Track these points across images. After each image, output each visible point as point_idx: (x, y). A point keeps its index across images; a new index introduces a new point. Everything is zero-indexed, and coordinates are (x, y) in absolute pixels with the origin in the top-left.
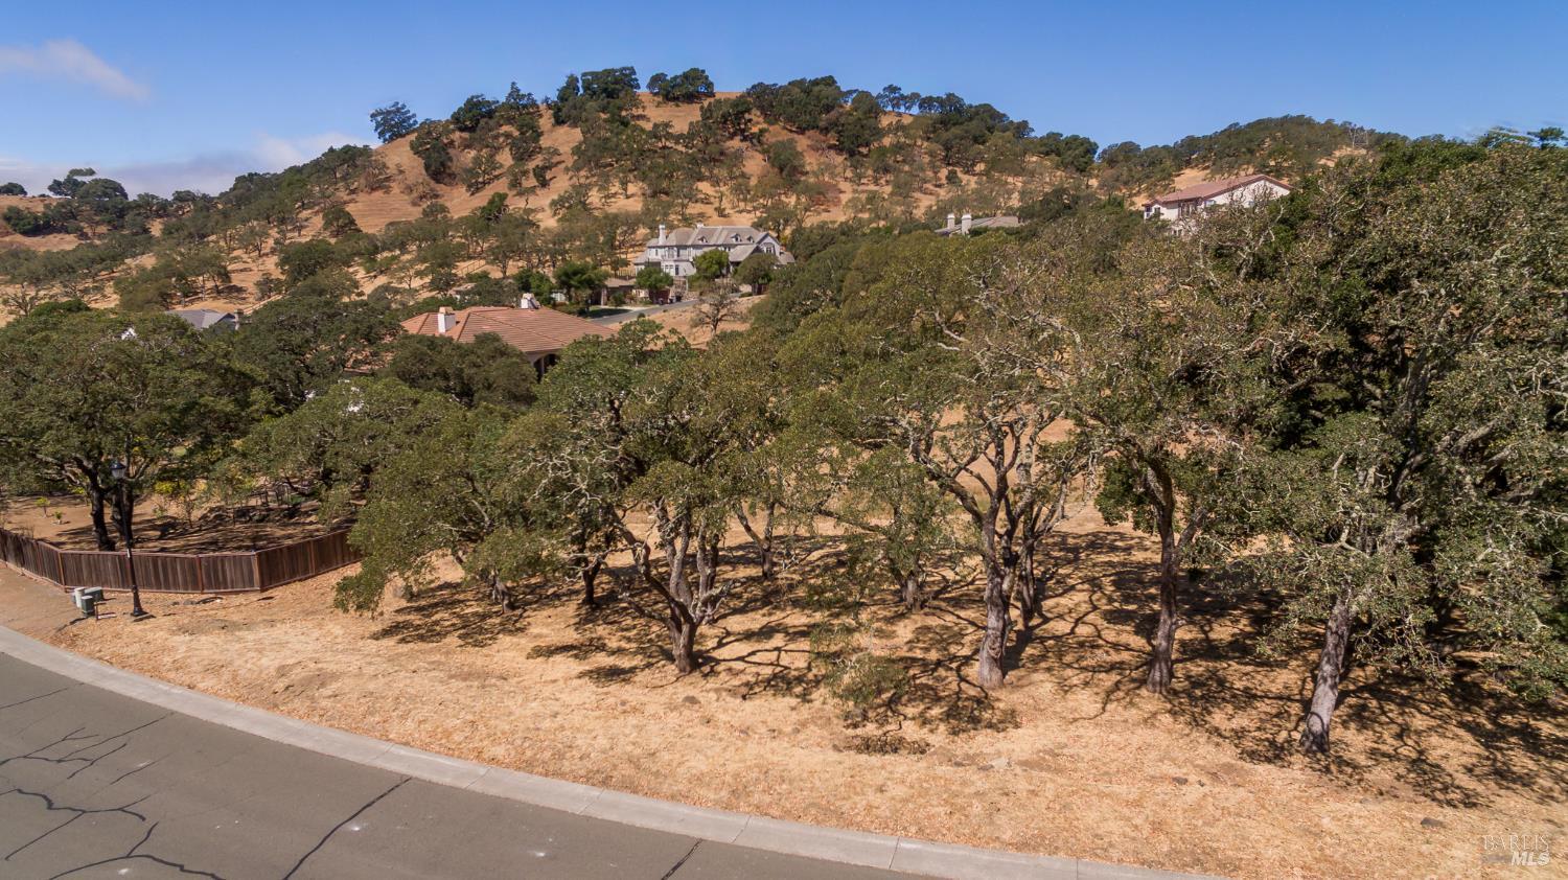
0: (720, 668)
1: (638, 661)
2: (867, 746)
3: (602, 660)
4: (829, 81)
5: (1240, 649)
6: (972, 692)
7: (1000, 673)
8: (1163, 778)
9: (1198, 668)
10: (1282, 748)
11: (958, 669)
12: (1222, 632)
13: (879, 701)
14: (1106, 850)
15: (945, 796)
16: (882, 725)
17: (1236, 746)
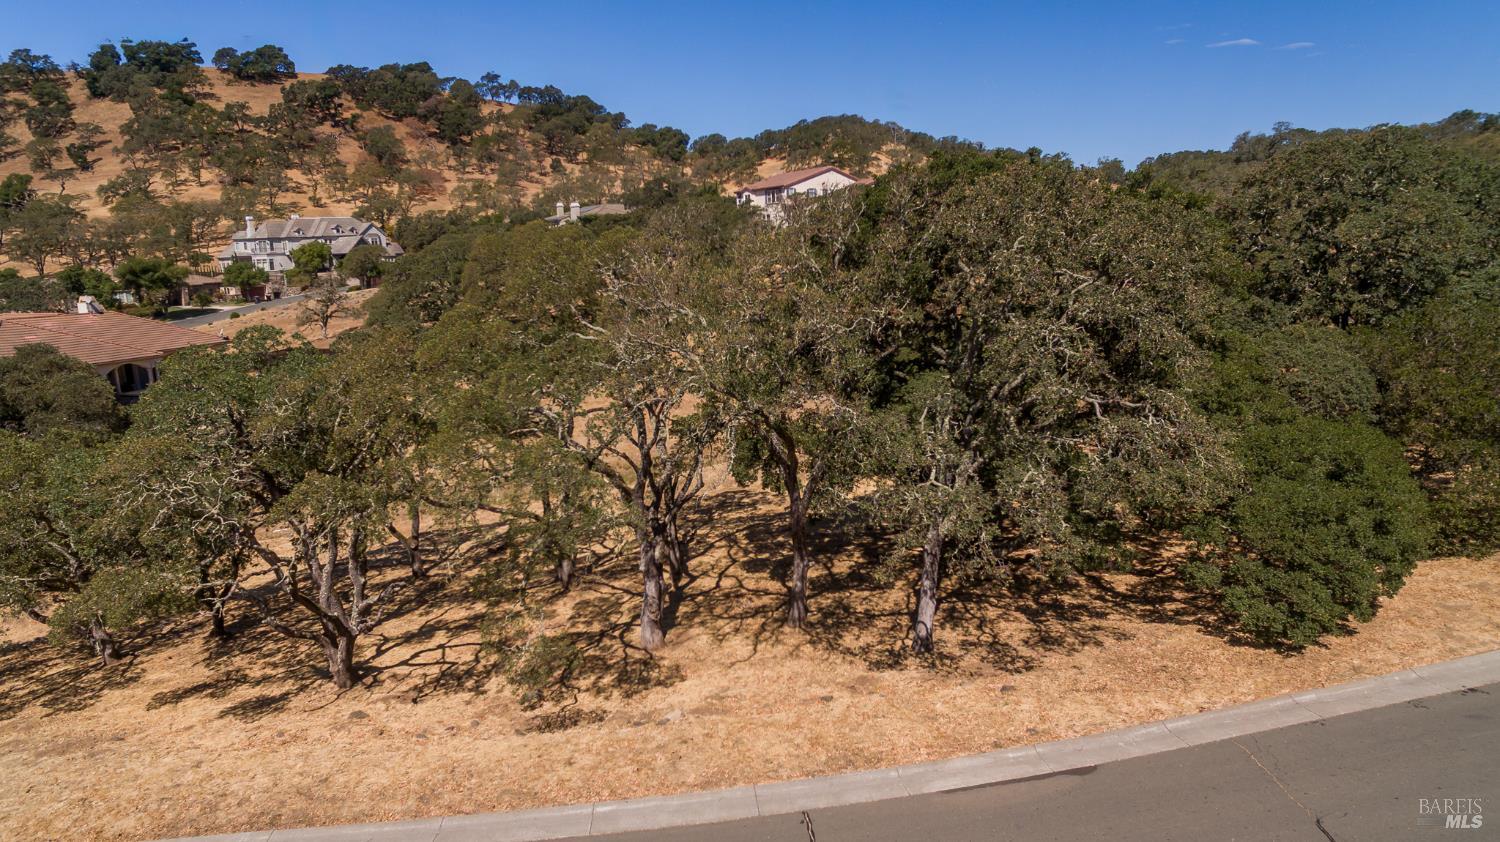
0: (382, 677)
1: (289, 686)
2: (548, 725)
3: (246, 693)
4: (424, 68)
5: (857, 579)
6: (638, 655)
7: (661, 634)
8: (813, 699)
9: (827, 600)
10: (899, 655)
11: (621, 636)
12: (842, 566)
13: (551, 679)
14: (776, 771)
15: (630, 756)
16: (558, 701)
17: (865, 660)
